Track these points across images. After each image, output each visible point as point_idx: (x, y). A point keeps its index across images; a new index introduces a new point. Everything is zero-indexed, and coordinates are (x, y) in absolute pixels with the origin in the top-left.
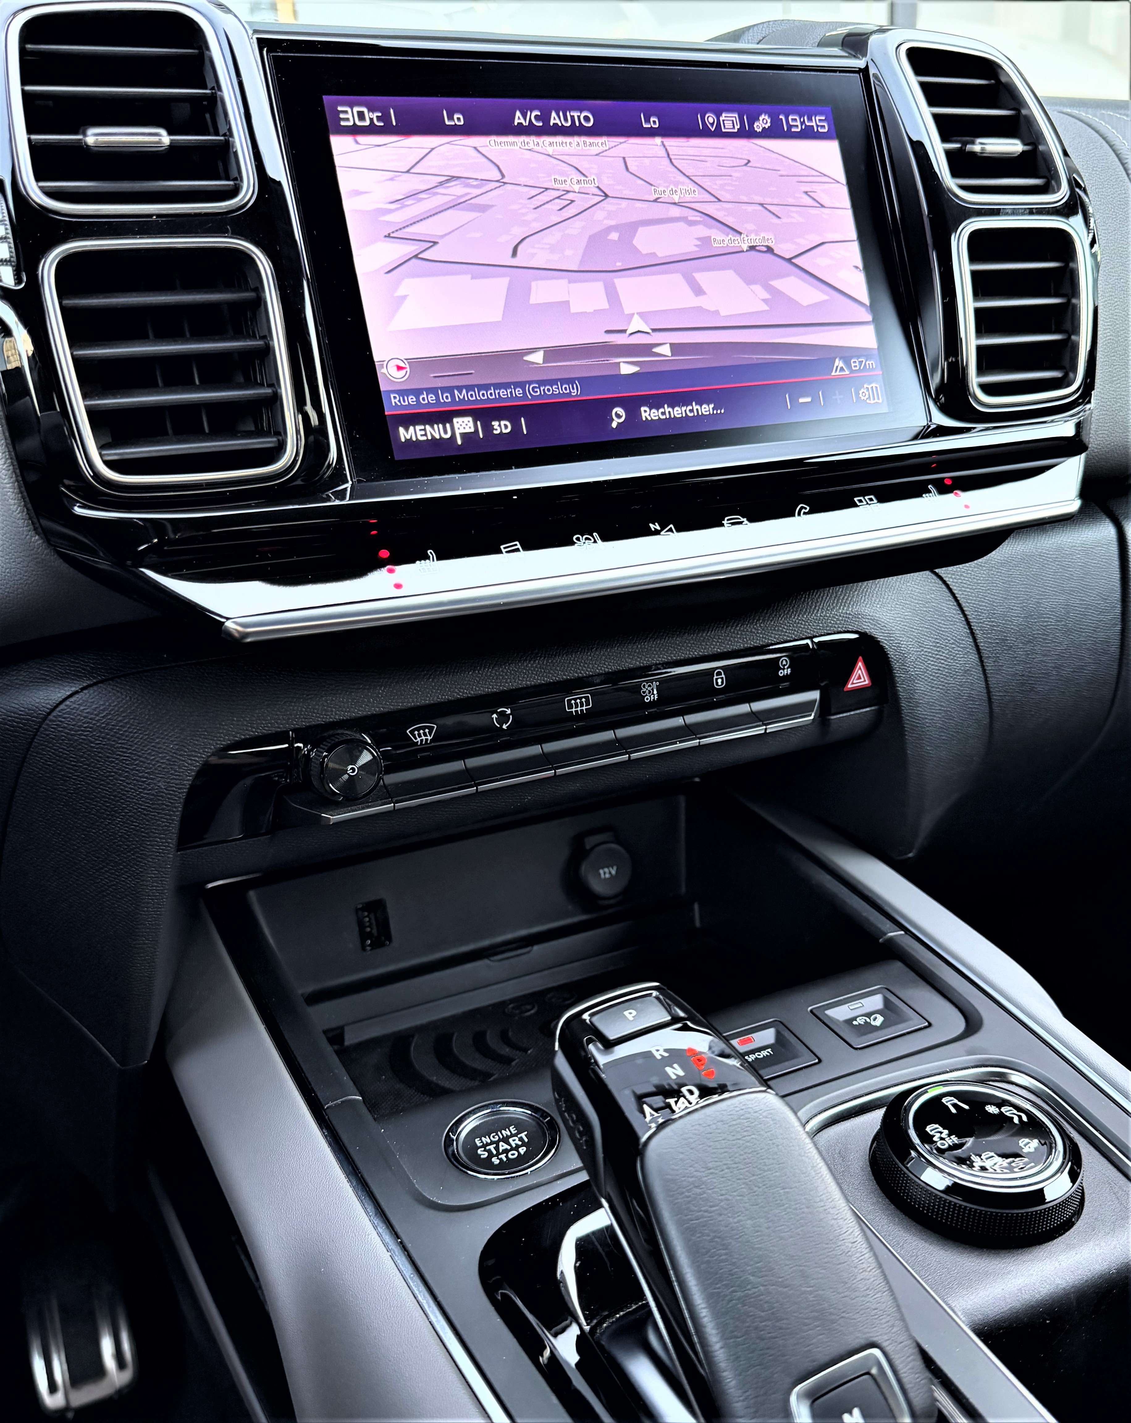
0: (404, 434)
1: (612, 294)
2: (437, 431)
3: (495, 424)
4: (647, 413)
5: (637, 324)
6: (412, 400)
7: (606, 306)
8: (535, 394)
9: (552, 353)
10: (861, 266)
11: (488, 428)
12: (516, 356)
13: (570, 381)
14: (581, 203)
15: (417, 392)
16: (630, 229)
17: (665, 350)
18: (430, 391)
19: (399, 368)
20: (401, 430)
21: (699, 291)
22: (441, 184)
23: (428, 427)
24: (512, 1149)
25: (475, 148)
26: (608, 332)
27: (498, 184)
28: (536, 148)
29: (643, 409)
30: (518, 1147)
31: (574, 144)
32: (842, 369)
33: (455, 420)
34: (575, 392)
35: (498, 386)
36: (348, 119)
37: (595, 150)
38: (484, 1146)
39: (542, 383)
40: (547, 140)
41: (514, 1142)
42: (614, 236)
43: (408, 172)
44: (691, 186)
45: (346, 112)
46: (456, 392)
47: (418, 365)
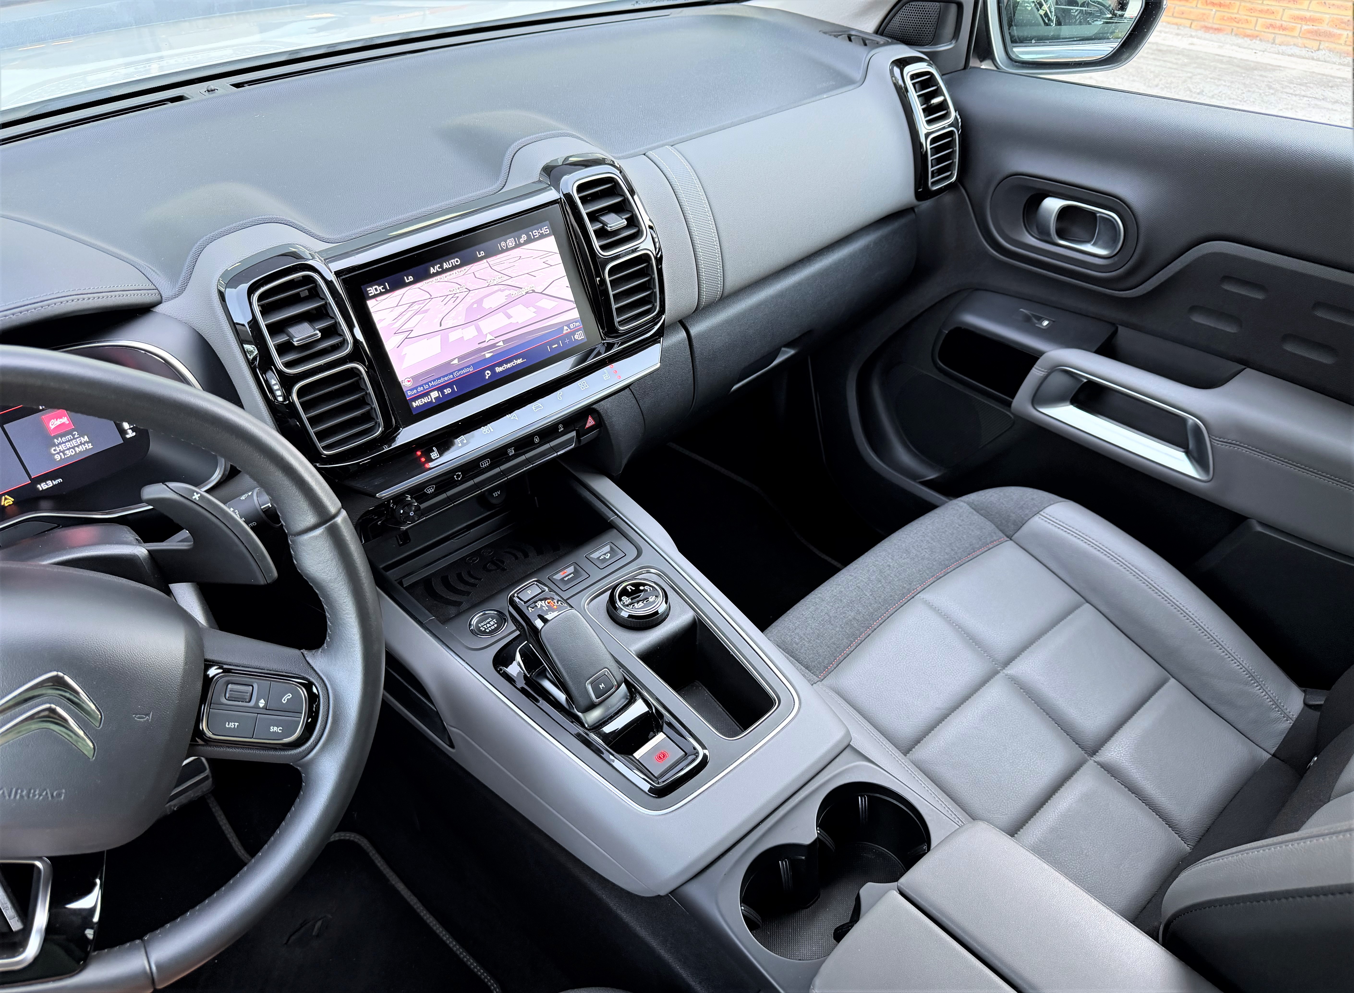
0: (414, 405)
1: (478, 329)
2: (425, 400)
3: (445, 391)
4: (498, 370)
5: (489, 337)
6: (415, 391)
7: (477, 334)
8: (457, 375)
9: (460, 358)
10: (569, 286)
11: (443, 393)
12: (448, 363)
13: (469, 367)
14: (461, 296)
15: (416, 388)
16: (480, 301)
17: (501, 344)
18: (420, 386)
19: (409, 381)
20: (414, 403)
21: (509, 317)
22: (410, 307)
23: (422, 399)
24: (492, 626)
25: (419, 288)
26: (479, 344)
27: (430, 300)
28: (441, 280)
29: (496, 368)
30: (494, 624)
31: (454, 273)
32: (567, 330)
33: (431, 394)
34: (471, 370)
35: (443, 377)
36: (371, 293)
37: (462, 273)
38: (482, 626)
39: (459, 370)
40: (444, 275)
41: (492, 623)
42: (475, 306)
43: (397, 306)
44: (501, 275)
45: (370, 290)
46: (430, 383)
47: (415, 378)
